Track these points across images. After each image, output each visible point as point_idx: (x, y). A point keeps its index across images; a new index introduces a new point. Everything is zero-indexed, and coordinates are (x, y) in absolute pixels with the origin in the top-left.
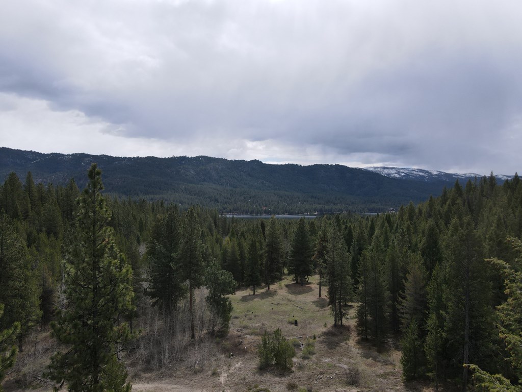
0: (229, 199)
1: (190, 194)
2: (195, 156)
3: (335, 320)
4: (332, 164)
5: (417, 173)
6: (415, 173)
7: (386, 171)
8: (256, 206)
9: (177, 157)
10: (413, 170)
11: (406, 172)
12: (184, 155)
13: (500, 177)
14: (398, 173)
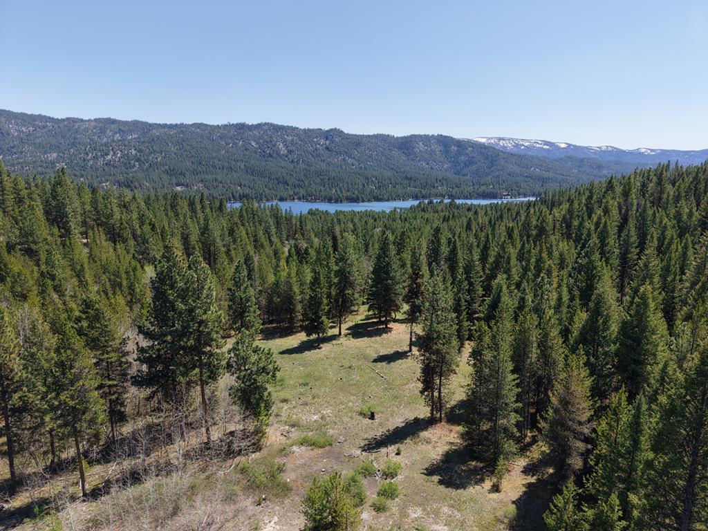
0: (303, 181)
1: (252, 173)
2: (256, 123)
3: (432, 410)
4: (433, 133)
5: (540, 146)
6: (538, 145)
7: (501, 143)
8: (336, 191)
9: (233, 124)
10: (535, 143)
11: (527, 144)
12: (243, 122)
13: (643, 150)
14: (517, 145)
